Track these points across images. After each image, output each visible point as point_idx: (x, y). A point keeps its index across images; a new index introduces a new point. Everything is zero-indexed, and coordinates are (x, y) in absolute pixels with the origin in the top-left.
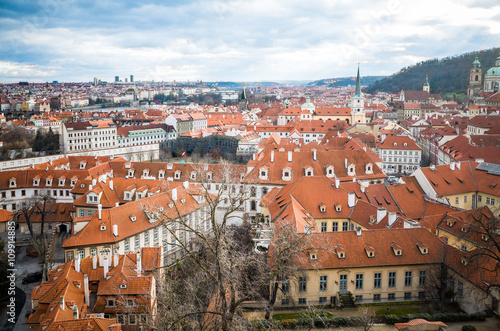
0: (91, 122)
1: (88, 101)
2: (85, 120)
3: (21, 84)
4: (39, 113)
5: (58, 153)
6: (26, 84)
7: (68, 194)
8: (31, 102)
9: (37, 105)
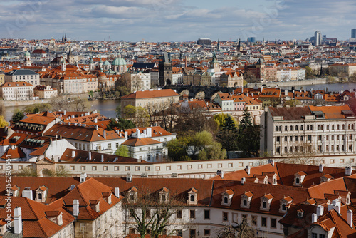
0: (312, 108)
1: (303, 72)
2: (300, 105)
3: (199, 42)
4: (227, 90)
5: (257, 156)
6: (208, 42)
7: (274, 225)
8: (216, 72)
9: (224, 78)
